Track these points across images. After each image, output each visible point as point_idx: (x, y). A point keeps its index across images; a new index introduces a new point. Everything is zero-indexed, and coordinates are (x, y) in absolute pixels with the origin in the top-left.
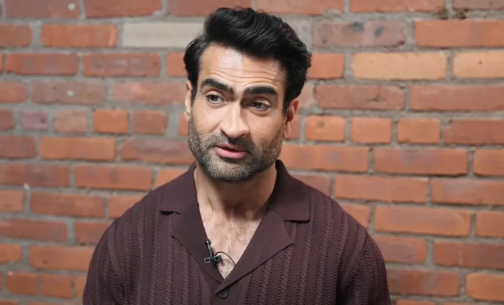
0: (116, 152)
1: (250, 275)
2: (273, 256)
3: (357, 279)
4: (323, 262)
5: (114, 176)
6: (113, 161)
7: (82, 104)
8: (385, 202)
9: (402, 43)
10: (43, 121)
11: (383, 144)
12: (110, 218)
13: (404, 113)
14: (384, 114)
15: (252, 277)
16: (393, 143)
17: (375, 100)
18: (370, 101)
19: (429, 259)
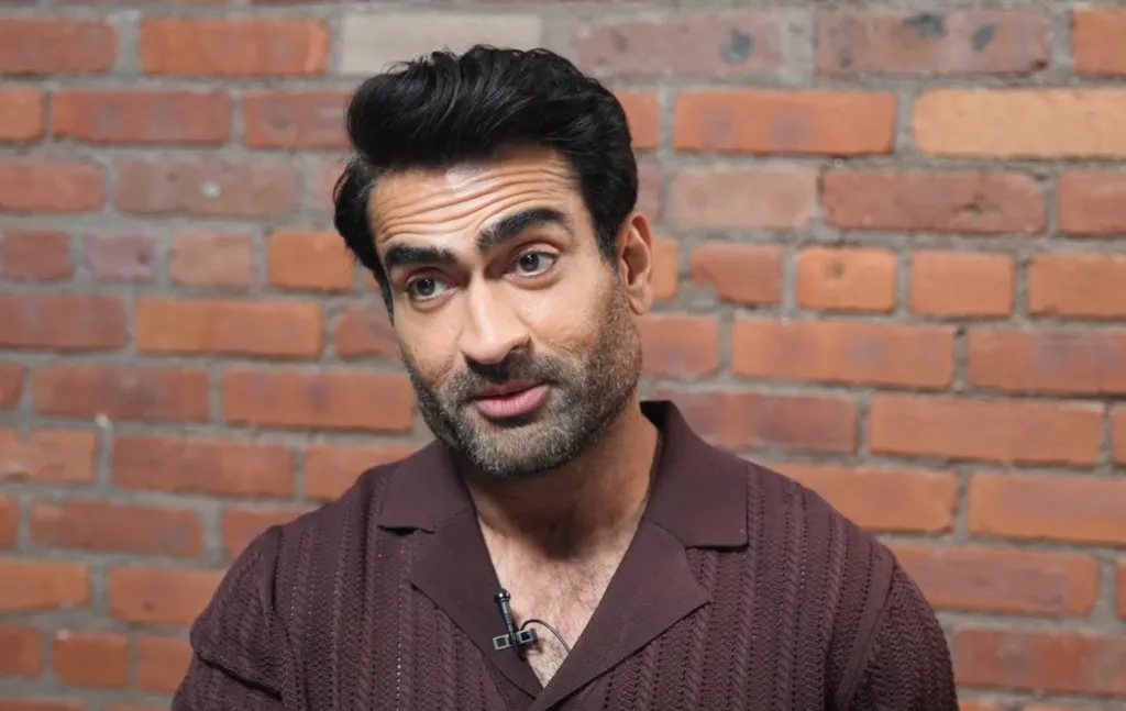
0: (324, 337)
1: (607, 679)
2: (661, 634)
3: (879, 677)
4: (787, 643)
5: (319, 395)
6: (315, 358)
7: (239, 217)
8: (996, 464)
9: (1041, 65)
10: (144, 258)
11: (990, 318)
12: (310, 499)
13: (1043, 241)
14: (993, 242)
15: (610, 685)
16: (1018, 318)
17: (972, 207)
18: (956, 210)
19: (1103, 605)
